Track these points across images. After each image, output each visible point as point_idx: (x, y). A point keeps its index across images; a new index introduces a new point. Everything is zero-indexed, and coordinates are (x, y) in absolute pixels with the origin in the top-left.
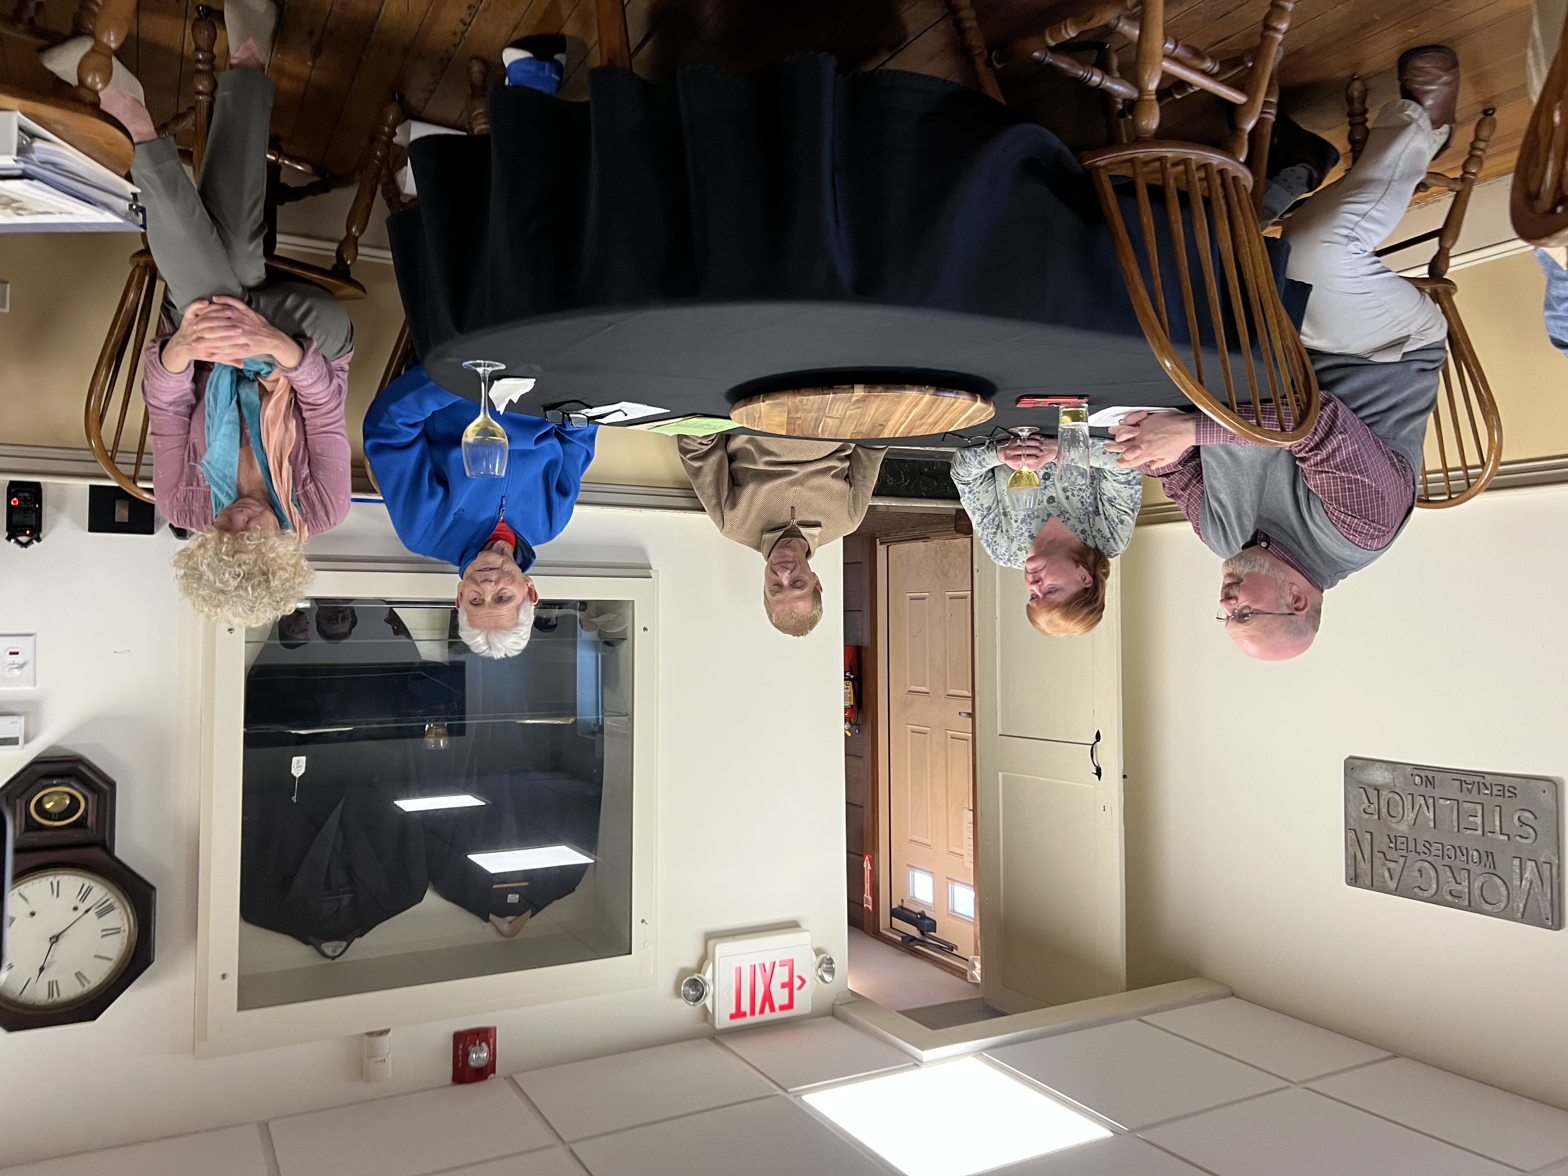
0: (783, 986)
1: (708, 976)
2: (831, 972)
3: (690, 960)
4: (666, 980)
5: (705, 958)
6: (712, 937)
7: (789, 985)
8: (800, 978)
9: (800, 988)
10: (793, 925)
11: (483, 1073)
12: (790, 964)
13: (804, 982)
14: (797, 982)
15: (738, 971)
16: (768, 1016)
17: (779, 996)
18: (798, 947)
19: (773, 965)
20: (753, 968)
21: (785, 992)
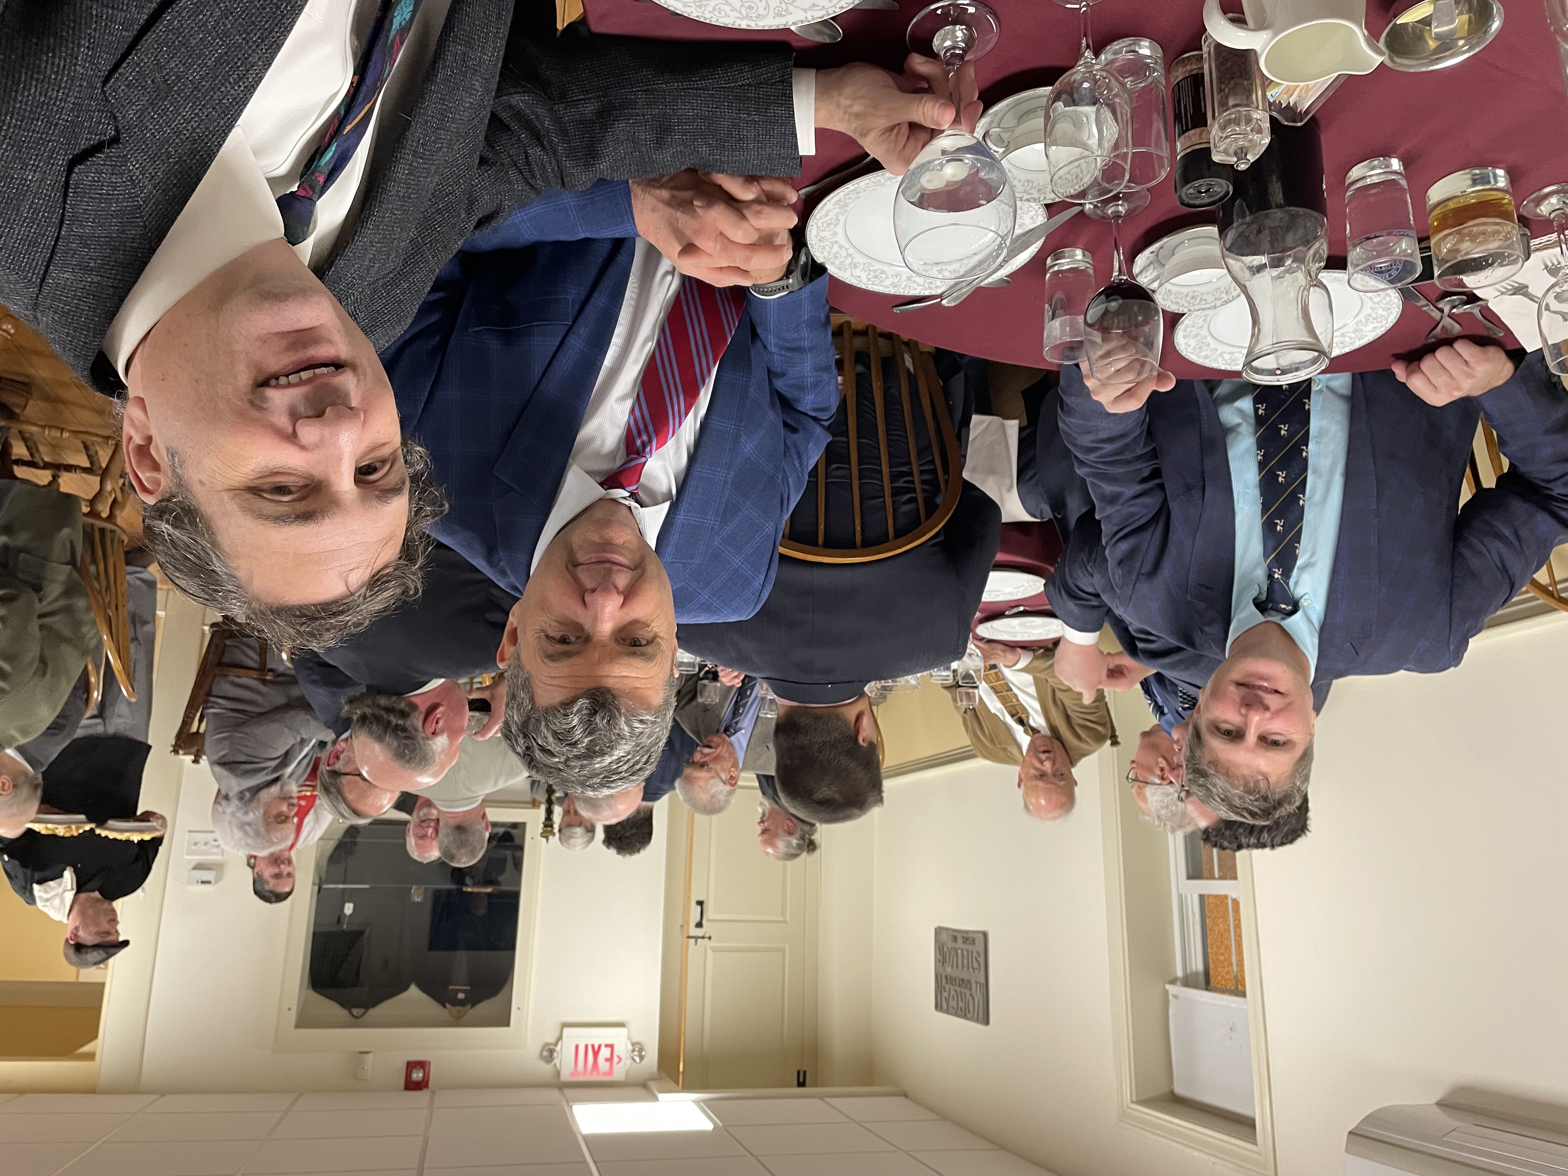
0: (607, 1060)
1: (558, 1048)
2: (642, 1058)
3: (551, 1039)
4: (533, 1048)
5: (560, 1038)
6: (565, 1025)
7: (610, 1060)
8: (618, 1057)
9: (618, 1063)
10: (621, 1025)
11: (419, 1086)
12: (611, 1046)
13: (620, 1060)
14: (616, 1059)
15: (577, 1047)
16: (594, 1078)
17: (603, 1066)
18: (620, 1039)
19: (600, 1046)
20: (586, 1047)
21: (608, 1064)
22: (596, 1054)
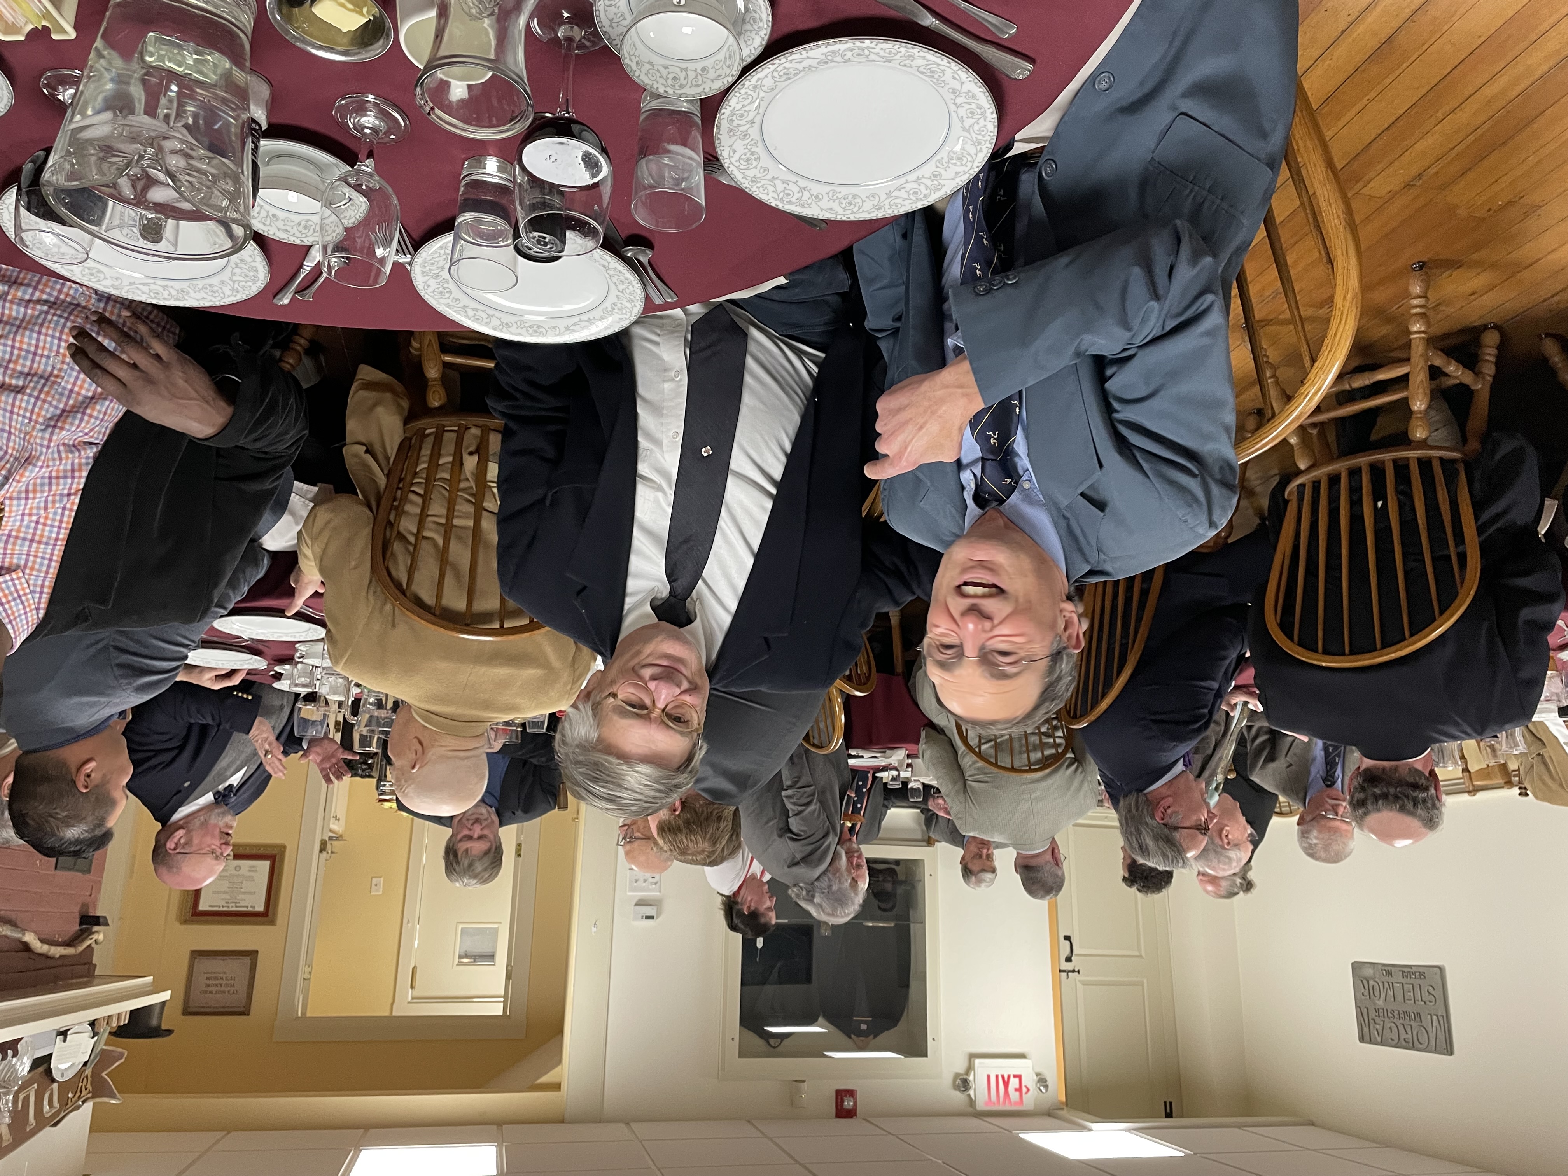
0: (1016, 1090)
1: (971, 1078)
2: (1046, 1087)
3: (961, 1068)
4: (947, 1079)
5: (970, 1068)
6: (973, 1056)
7: (1019, 1090)
8: (1026, 1087)
9: (1026, 1093)
10: (1022, 1056)
11: (850, 1114)
12: (1019, 1077)
13: (1028, 1090)
14: (1024, 1090)
15: (989, 1077)
16: (1007, 1107)
17: (1014, 1096)
18: (1025, 1068)
19: (1009, 1076)
20: (997, 1076)
21: (1018, 1093)
22: (1006, 1084)
